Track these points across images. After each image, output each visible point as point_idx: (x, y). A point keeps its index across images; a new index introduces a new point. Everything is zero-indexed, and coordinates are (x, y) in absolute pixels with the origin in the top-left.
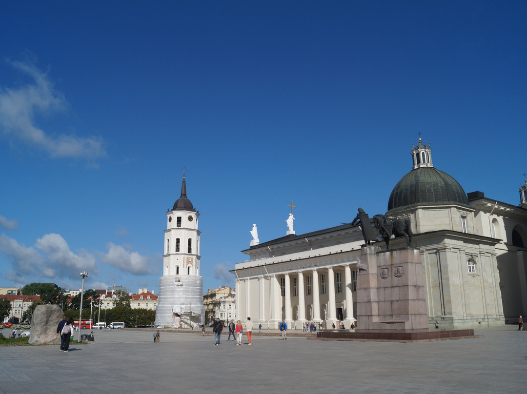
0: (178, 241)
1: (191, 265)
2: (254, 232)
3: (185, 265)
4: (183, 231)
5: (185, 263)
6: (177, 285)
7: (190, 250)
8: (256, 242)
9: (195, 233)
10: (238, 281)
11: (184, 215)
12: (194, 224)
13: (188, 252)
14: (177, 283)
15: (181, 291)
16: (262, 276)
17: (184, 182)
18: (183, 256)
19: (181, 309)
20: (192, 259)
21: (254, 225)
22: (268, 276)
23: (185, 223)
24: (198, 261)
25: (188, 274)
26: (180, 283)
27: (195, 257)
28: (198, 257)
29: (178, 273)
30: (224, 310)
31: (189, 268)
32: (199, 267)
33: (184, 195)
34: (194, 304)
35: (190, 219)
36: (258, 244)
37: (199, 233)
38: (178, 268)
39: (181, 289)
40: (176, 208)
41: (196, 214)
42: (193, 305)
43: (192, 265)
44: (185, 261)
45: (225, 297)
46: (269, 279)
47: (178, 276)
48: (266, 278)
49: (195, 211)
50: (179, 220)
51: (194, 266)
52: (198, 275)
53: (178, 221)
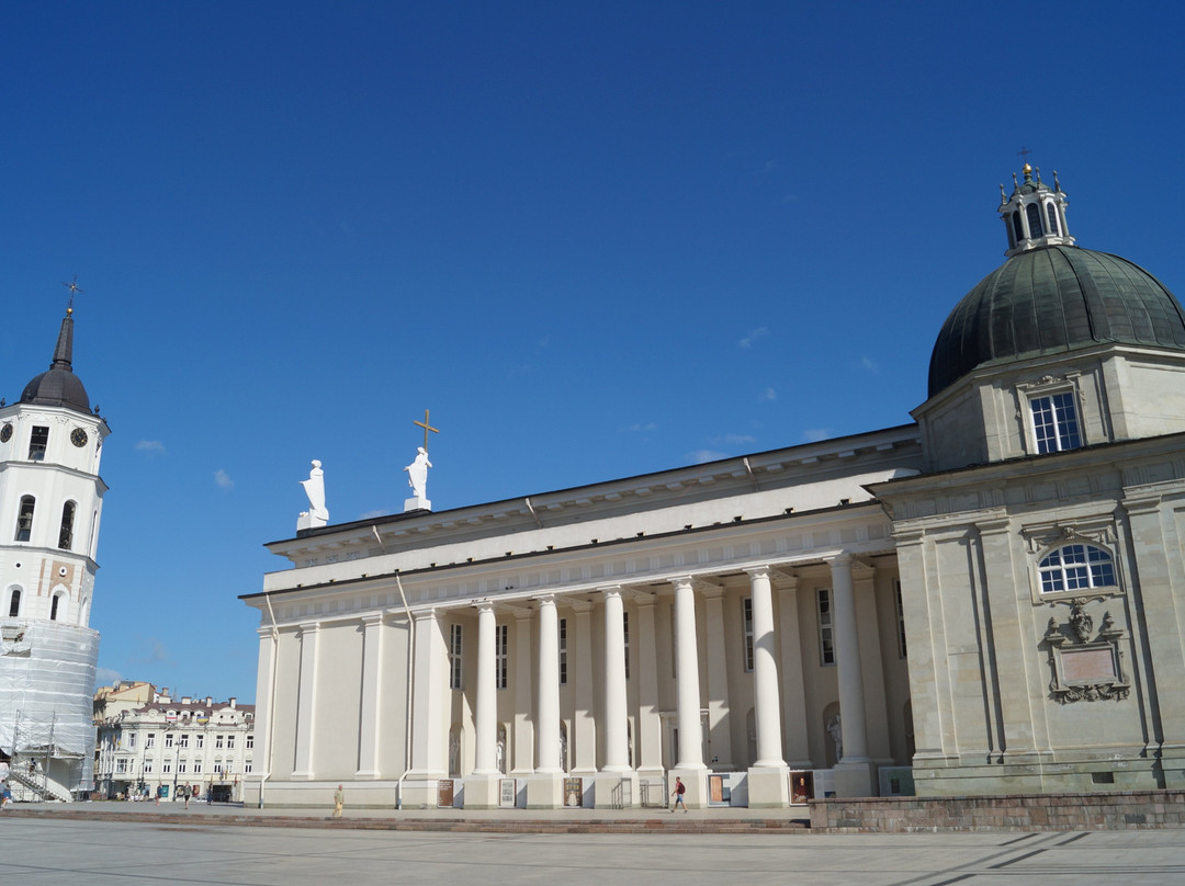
0: (28, 504)
1: (65, 590)
2: (315, 486)
3: (45, 588)
4: (51, 473)
5: (47, 581)
6: (12, 653)
7: (65, 538)
8: (318, 517)
9: (90, 486)
10: (271, 632)
11: (61, 421)
12: (89, 458)
13: (60, 546)
14: (9, 646)
15: (24, 672)
16: (380, 614)
17: (69, 321)
18: (40, 555)
19: (17, 733)
20: (71, 569)
21: (317, 463)
22: (404, 616)
23: (58, 447)
24: (91, 579)
25: (53, 617)
26: (20, 647)
27: (82, 563)
28: (92, 567)
29: (14, 610)
30: (131, 749)
31: (55, 599)
32: (90, 600)
33: (63, 362)
34: (65, 720)
35: (79, 438)
36: (324, 524)
37: (102, 486)
38: (16, 595)
39: (24, 665)
40: (30, 396)
41: (99, 428)
42: (58, 724)
43: (70, 589)
44: (47, 574)
45: (137, 710)
46: (407, 627)
47: (14, 621)
48: (390, 621)
49: (97, 417)
50: (40, 437)
51: (75, 592)
52: (83, 623)
53: (34, 440)
